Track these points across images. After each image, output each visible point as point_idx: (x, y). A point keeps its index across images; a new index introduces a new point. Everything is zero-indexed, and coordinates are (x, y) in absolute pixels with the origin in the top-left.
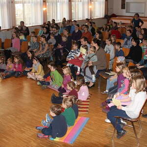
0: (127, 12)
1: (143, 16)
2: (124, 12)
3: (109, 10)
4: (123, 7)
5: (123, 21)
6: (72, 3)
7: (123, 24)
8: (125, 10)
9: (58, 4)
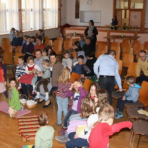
0: (81, 22)
1: (99, 26)
2: (78, 22)
3: (62, 19)
4: (77, 16)
5: (78, 32)
6: (23, 12)
7: (78, 35)
8: (79, 20)
9: (7, 13)
